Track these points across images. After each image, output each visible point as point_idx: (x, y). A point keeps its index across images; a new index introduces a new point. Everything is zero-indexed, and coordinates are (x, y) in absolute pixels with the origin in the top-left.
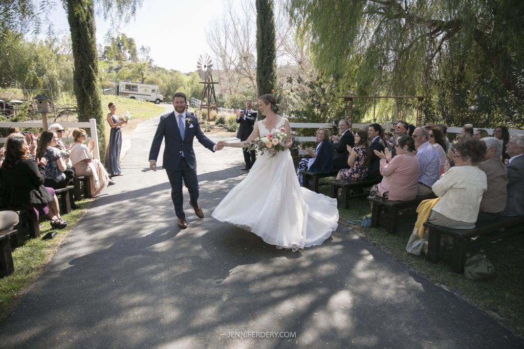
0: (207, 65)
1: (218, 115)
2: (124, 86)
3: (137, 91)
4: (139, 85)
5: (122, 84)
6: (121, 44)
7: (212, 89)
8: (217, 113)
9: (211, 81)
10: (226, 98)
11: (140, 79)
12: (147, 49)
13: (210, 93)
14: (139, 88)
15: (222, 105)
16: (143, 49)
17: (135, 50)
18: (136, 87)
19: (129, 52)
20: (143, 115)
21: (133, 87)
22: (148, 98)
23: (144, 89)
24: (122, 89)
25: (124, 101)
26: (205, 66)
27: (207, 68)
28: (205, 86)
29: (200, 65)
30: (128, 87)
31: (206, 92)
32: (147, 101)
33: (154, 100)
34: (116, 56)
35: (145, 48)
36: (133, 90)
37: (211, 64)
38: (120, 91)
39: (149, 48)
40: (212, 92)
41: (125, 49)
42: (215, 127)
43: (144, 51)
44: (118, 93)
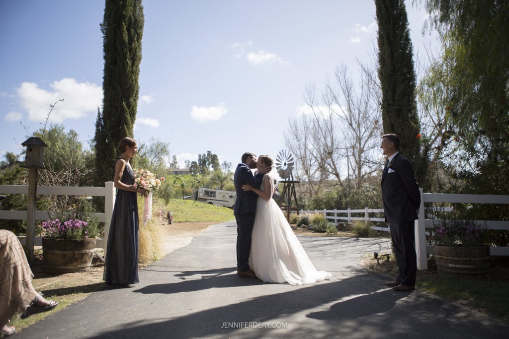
0: (287, 163)
1: (299, 216)
2: (203, 192)
3: (214, 196)
4: (218, 191)
5: (202, 190)
6: (206, 160)
7: (292, 189)
8: (298, 214)
9: (291, 180)
10: (306, 201)
11: (219, 185)
12: (229, 165)
13: (290, 192)
14: (217, 194)
15: (303, 207)
16: (225, 164)
17: (218, 165)
18: (215, 193)
19: (212, 167)
20: (219, 219)
21: (212, 192)
22: (225, 203)
23: (222, 195)
24: (200, 195)
25: (201, 206)
26: (285, 164)
27: (287, 166)
28: (285, 186)
29: (279, 163)
30: (207, 193)
31: (286, 191)
32: (224, 206)
33: (231, 206)
34: (201, 170)
35: (227, 163)
36: (211, 196)
37: (292, 162)
38: (198, 197)
39: (230, 163)
40: (292, 192)
41: (209, 164)
42: (298, 229)
43: (226, 166)
44: (197, 198)
